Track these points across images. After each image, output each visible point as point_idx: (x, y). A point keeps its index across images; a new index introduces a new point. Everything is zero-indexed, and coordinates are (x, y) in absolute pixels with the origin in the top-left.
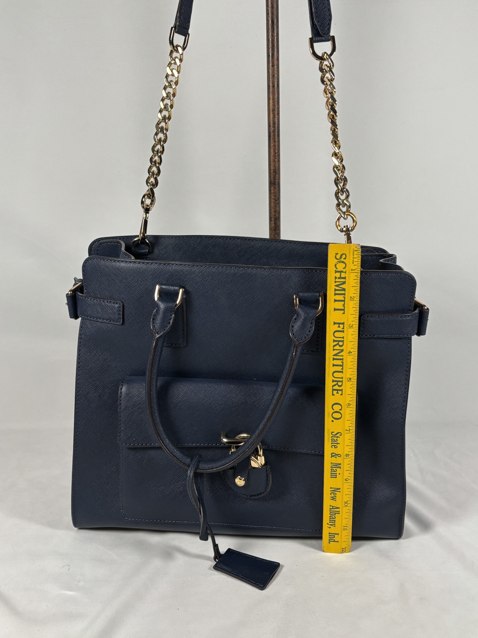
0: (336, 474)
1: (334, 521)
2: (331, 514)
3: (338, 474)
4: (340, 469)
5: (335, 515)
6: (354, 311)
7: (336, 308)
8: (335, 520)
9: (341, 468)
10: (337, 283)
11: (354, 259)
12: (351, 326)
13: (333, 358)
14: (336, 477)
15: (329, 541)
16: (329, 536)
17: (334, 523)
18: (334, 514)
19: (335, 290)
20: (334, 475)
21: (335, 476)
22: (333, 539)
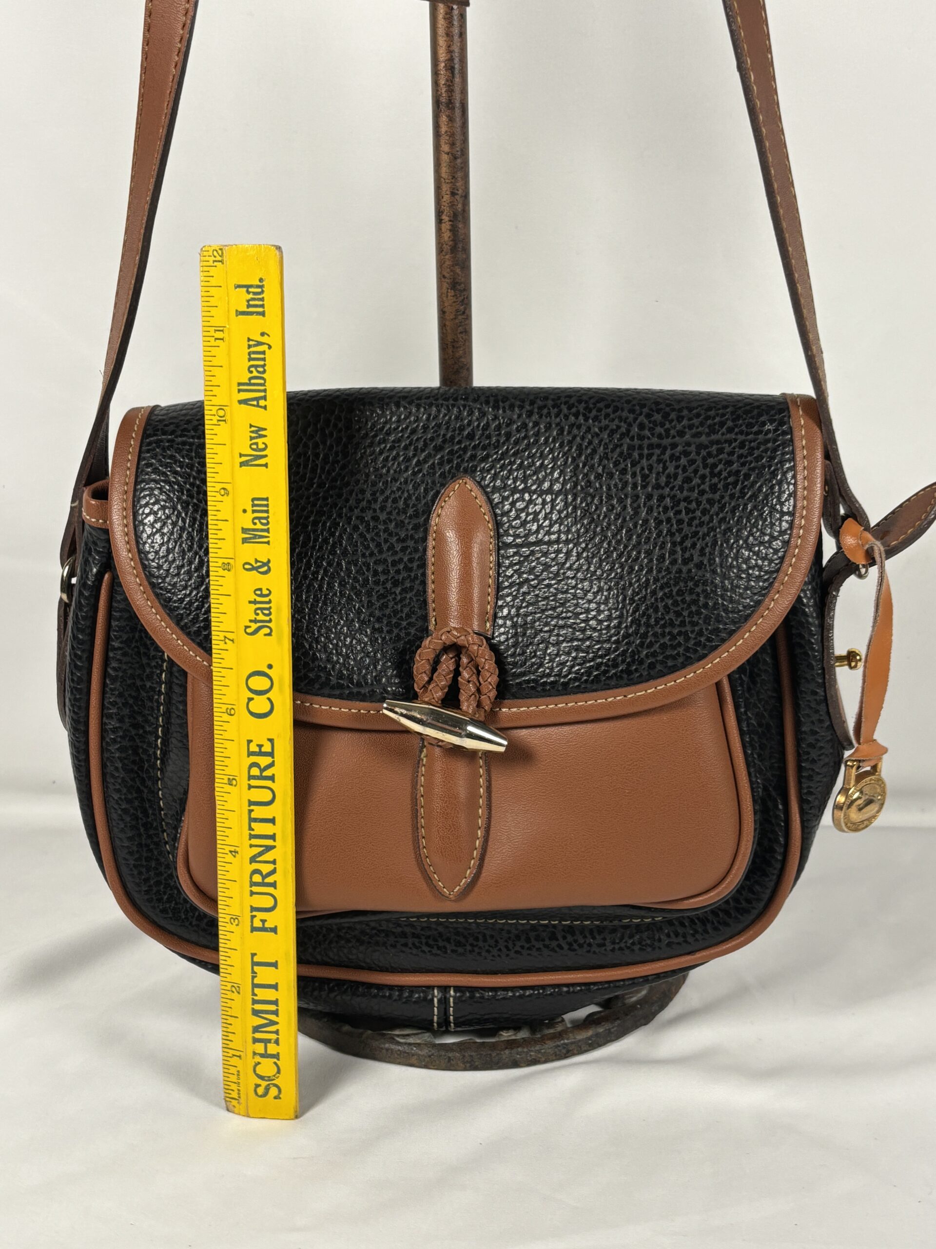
0: (254, 511)
1: (253, 356)
2: (262, 381)
3: (249, 509)
4: (245, 527)
5: (250, 379)
7: (274, 968)
8: (250, 359)
9: (243, 529)
10: (273, 1028)
11: (236, 1081)
12: (234, 921)
13: (275, 840)
14: (253, 500)
15: (261, 287)
16: (262, 306)
17: (252, 349)
18: (253, 381)
20: (260, 505)
21: (256, 502)
22: (251, 296)
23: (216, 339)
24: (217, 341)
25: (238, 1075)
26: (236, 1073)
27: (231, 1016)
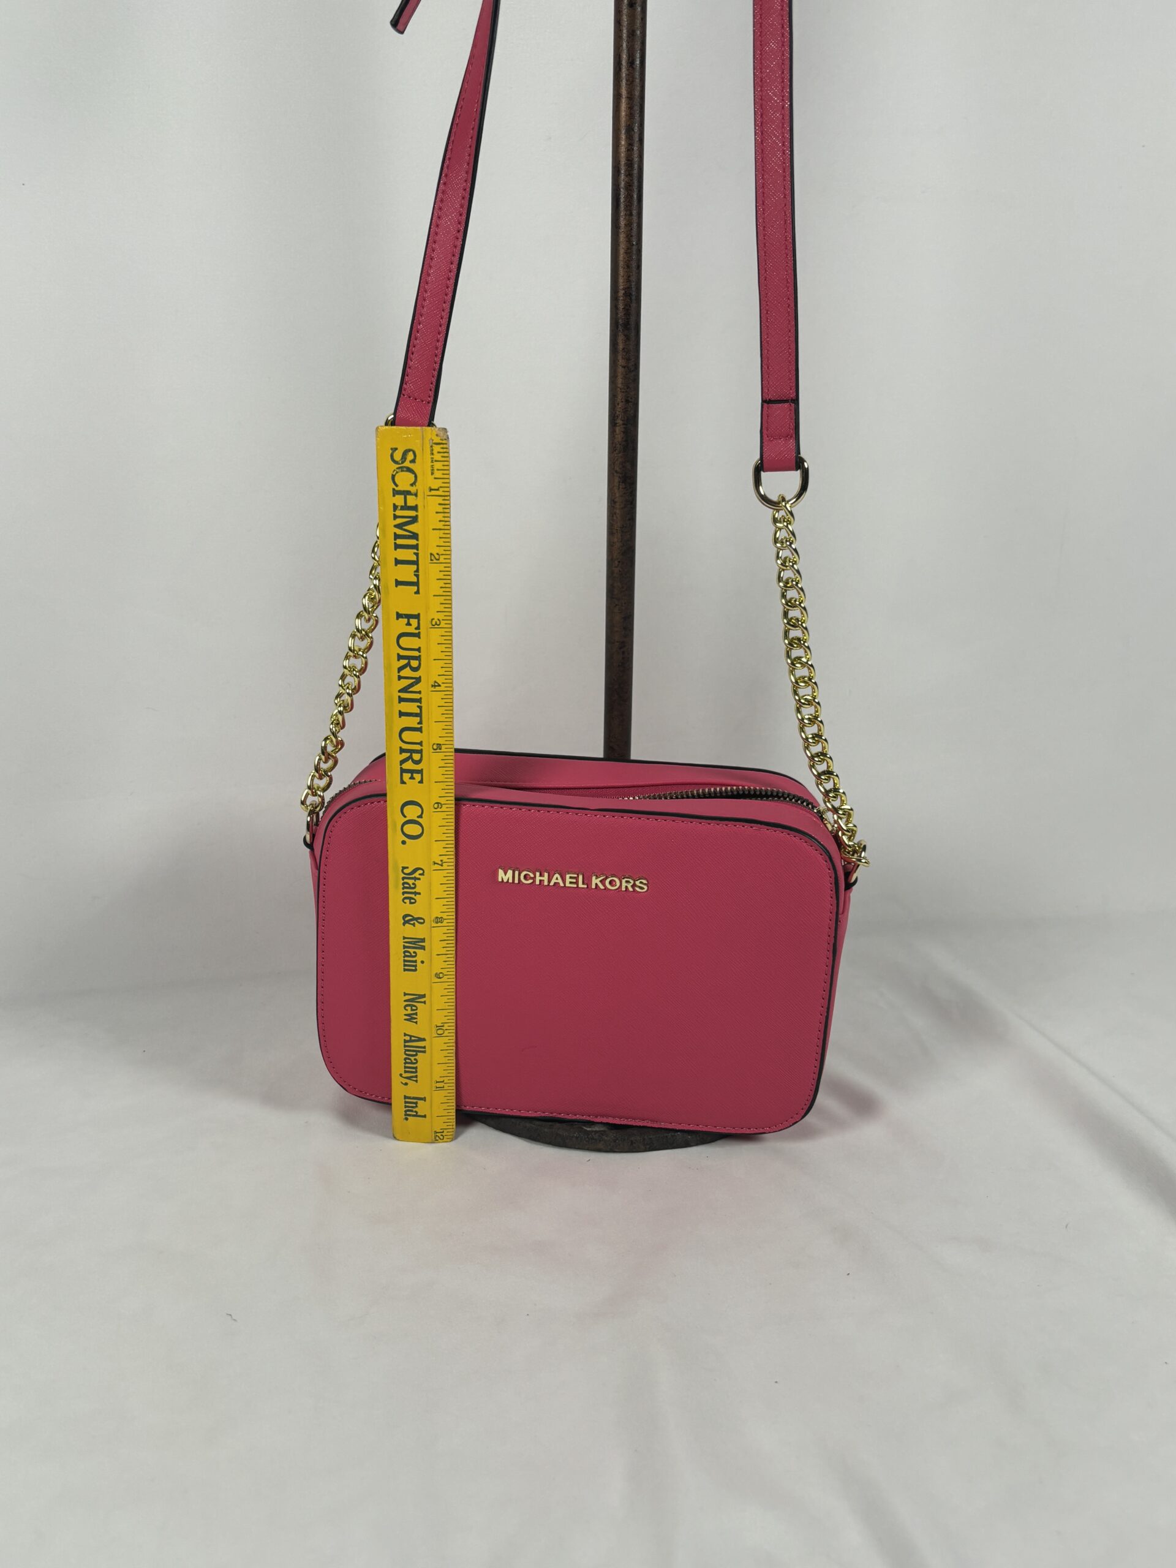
0: (416, 961)
2: (407, 1053)
3: (419, 963)
4: (423, 951)
5: (416, 1055)
6: (441, 587)
7: (399, 579)
8: (416, 1068)
10: (399, 521)
11: (435, 463)
12: (436, 622)
13: (399, 697)
14: (416, 970)
15: (406, 1115)
16: (406, 1102)
17: (415, 1074)
19: (397, 536)
21: (414, 968)
22: (414, 1110)
24: (442, 1080)
25: (433, 470)
26: (435, 471)
27: (440, 529)
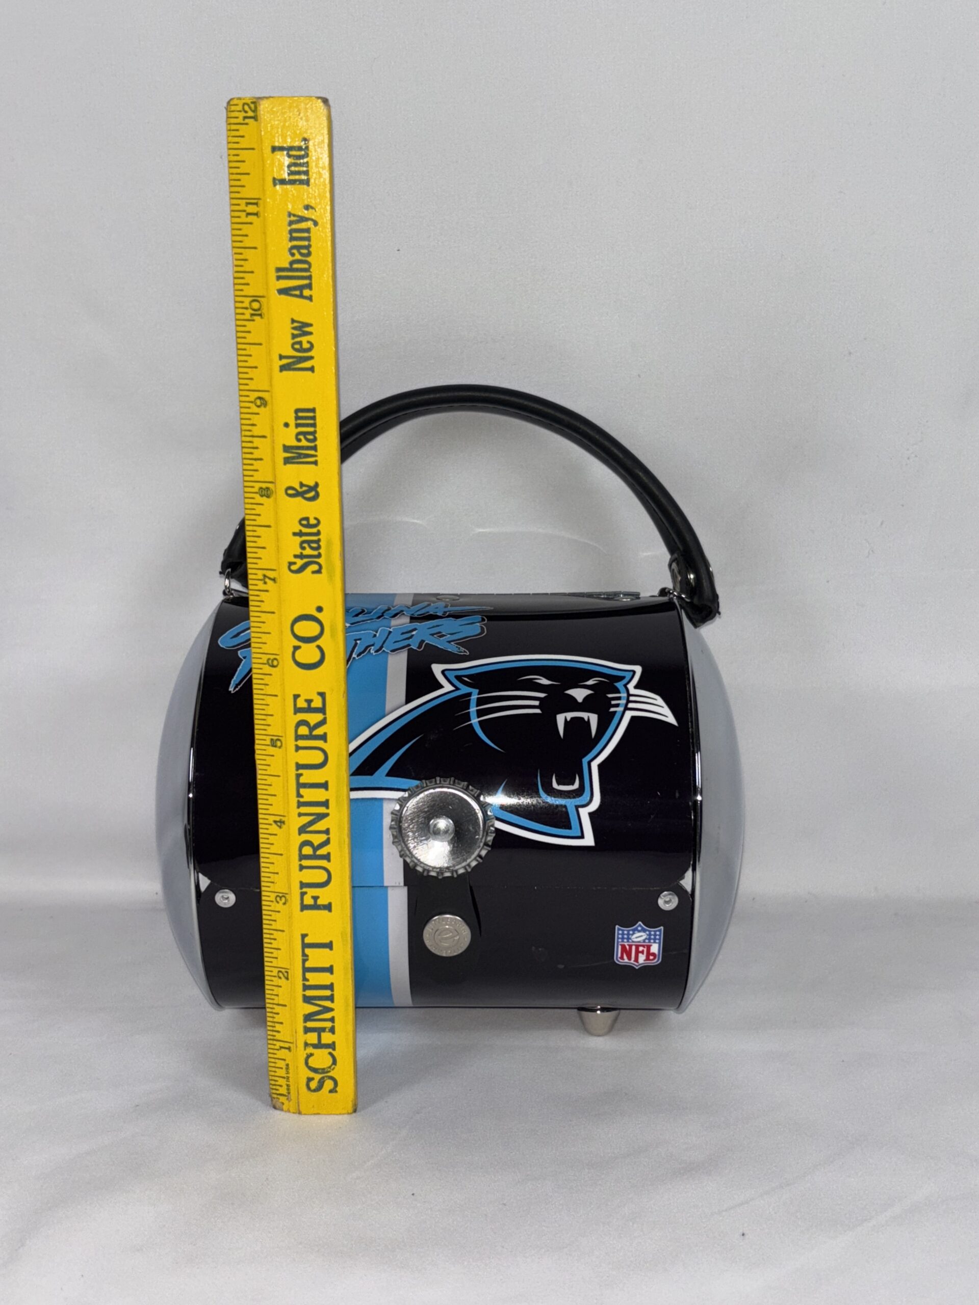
0: (297, 426)
2: (305, 266)
3: (292, 423)
5: (292, 263)
6: (276, 939)
7: (327, 950)
8: (292, 239)
9: (284, 446)
10: (328, 1015)
11: (285, 1076)
12: (281, 900)
13: (327, 807)
14: (297, 411)
15: (306, 149)
17: (294, 226)
18: (295, 266)
19: (331, 998)
20: (305, 417)
21: (300, 414)
22: (293, 160)
23: (248, 214)
24: (250, 217)
25: (287, 1068)
27: (278, 1005)
